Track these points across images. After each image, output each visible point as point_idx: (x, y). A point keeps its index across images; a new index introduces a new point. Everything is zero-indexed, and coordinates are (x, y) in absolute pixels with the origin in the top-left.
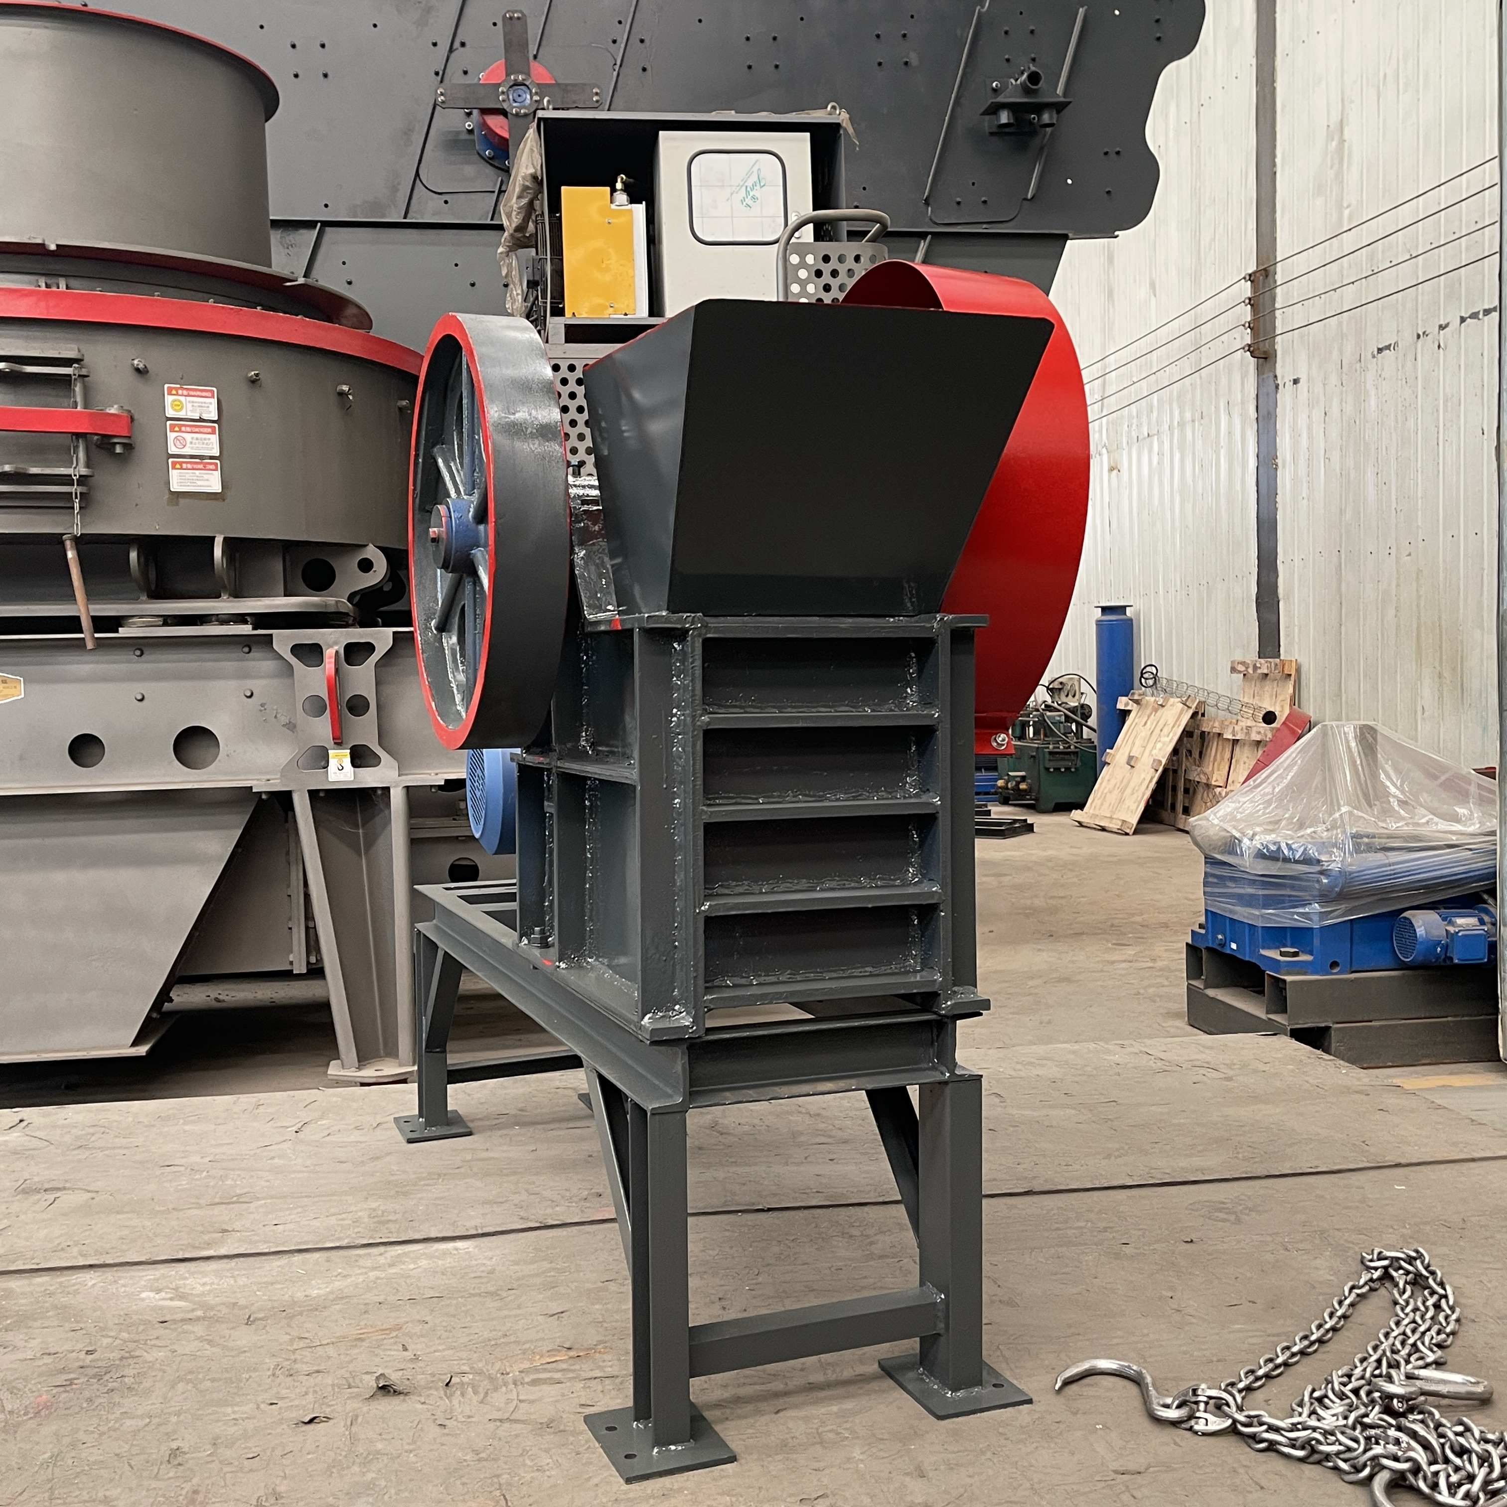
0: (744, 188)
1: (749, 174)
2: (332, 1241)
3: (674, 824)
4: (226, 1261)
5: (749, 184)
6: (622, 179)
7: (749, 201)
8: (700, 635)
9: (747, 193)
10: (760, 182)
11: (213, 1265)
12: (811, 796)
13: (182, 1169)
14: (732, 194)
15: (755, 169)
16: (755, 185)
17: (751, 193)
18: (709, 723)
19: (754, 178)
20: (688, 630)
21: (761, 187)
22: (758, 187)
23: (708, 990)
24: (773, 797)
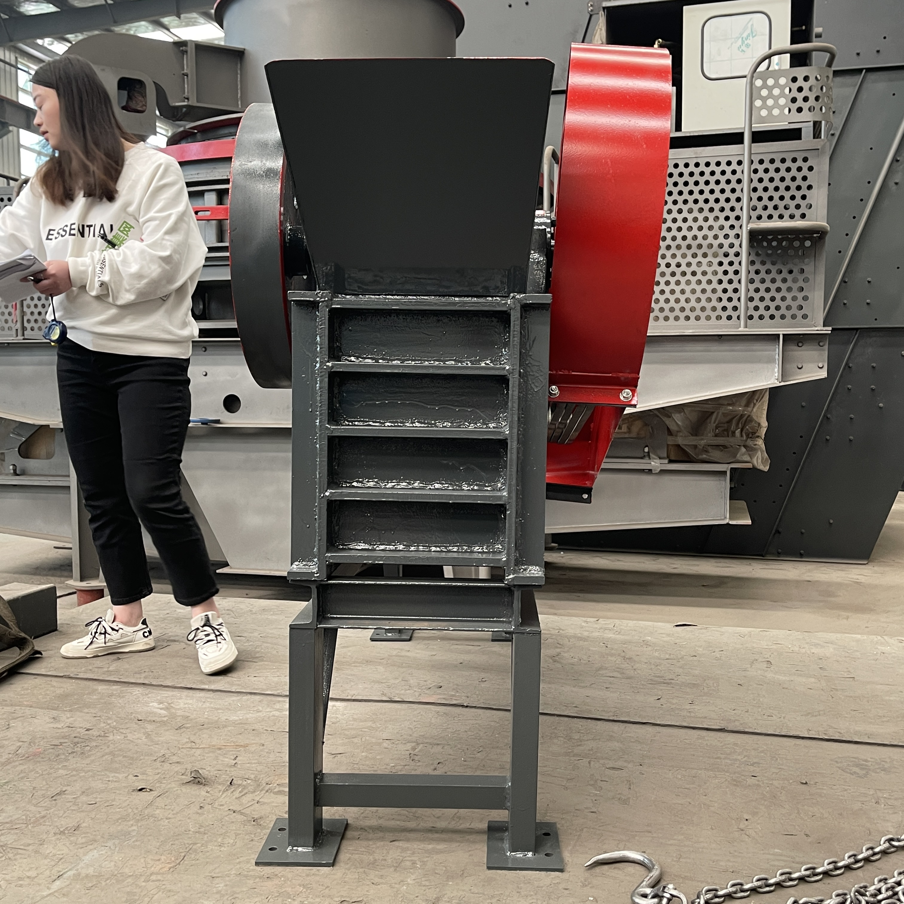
0: (741, 39)
1: (745, 29)
2: (271, 691)
3: (316, 436)
4: (211, 692)
5: (745, 35)
6: (659, 42)
7: (743, 48)
8: (327, 306)
9: (743, 42)
10: (753, 34)
11: (202, 694)
12: (425, 424)
13: (244, 638)
14: (732, 44)
15: (749, 25)
16: (748, 36)
17: (746, 42)
18: (332, 367)
19: (748, 31)
20: (319, 302)
21: (753, 37)
22: (751, 37)
23: (328, 551)
24: (397, 422)
